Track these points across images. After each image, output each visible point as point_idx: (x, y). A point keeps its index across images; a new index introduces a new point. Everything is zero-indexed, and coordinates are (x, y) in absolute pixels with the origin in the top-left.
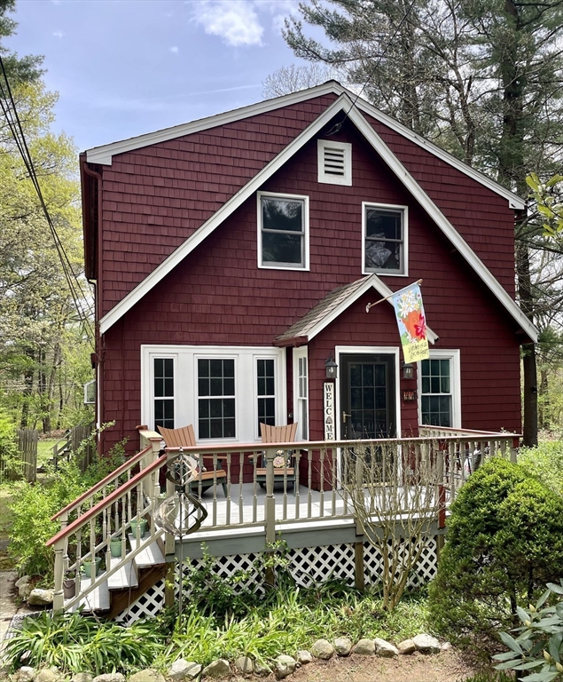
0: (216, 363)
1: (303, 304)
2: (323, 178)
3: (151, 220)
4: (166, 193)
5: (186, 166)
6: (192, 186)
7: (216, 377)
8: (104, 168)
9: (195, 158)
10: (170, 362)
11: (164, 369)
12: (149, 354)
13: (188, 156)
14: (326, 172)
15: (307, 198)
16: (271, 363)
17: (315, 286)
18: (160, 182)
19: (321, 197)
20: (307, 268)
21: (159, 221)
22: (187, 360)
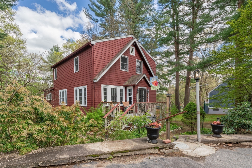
0: (114, 89)
1: (127, 78)
2: (131, 54)
3: (102, 58)
4: (105, 52)
5: (108, 47)
6: (109, 52)
7: (114, 92)
8: (94, 45)
9: (110, 46)
10: (106, 88)
11: (105, 89)
12: (103, 86)
13: (108, 45)
14: (131, 52)
15: (128, 57)
16: (122, 89)
17: (129, 75)
18: (104, 50)
19: (130, 57)
20: (128, 71)
21: (104, 58)
22: (109, 88)
